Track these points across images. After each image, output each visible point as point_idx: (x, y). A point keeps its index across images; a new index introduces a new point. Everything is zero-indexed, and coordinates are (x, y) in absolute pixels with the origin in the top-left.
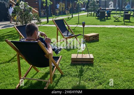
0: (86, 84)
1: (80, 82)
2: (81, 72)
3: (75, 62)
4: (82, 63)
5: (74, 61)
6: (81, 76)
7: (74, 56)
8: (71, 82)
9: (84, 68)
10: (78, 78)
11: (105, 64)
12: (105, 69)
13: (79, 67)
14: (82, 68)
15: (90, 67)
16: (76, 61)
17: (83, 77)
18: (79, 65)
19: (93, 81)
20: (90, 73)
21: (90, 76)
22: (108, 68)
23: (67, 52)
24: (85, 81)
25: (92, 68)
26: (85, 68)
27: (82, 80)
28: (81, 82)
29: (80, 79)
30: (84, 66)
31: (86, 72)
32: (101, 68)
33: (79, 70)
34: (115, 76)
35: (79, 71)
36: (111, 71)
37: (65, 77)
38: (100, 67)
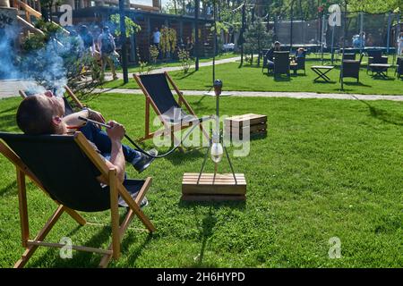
0: (220, 260)
1: (202, 254)
2: (209, 224)
3: (193, 197)
4: (213, 200)
5: (191, 194)
6: (206, 236)
7: (190, 178)
8: (175, 253)
9: (218, 213)
10: (197, 242)
11: (278, 203)
12: (277, 217)
13: (205, 210)
14: (211, 214)
15: (234, 212)
16: (197, 194)
17: (211, 241)
18: (204, 204)
19: (240, 252)
20: (234, 228)
21: (232, 237)
22: (288, 214)
23: (174, 167)
24: (217, 252)
25: (241, 214)
26: (220, 213)
27: (209, 250)
28: (205, 253)
29: (204, 246)
30: (217, 208)
31: (223, 224)
32: (267, 213)
33: (201, 219)
34: (305, 236)
35: (201, 222)
36: (294, 222)
37: (160, 241)
38: (265, 210)
